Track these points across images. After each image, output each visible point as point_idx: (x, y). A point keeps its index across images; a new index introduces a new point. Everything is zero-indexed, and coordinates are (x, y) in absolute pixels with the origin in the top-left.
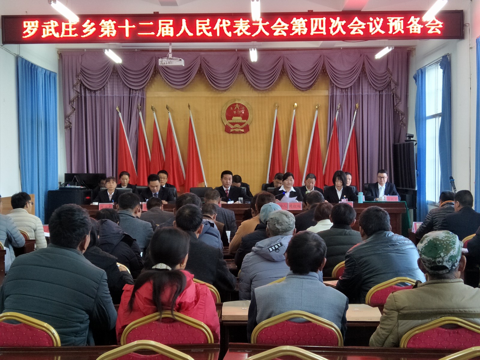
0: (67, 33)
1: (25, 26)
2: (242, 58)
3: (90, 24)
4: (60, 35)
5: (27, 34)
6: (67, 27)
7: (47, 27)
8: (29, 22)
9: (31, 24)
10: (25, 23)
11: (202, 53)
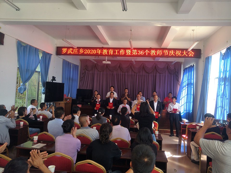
0: (75, 52)
1: (63, 50)
2: (132, 64)
3: (82, 50)
4: (73, 53)
5: (63, 52)
6: (75, 50)
7: (69, 50)
8: (64, 49)
9: (65, 49)
10: (63, 49)
11: (120, 62)
